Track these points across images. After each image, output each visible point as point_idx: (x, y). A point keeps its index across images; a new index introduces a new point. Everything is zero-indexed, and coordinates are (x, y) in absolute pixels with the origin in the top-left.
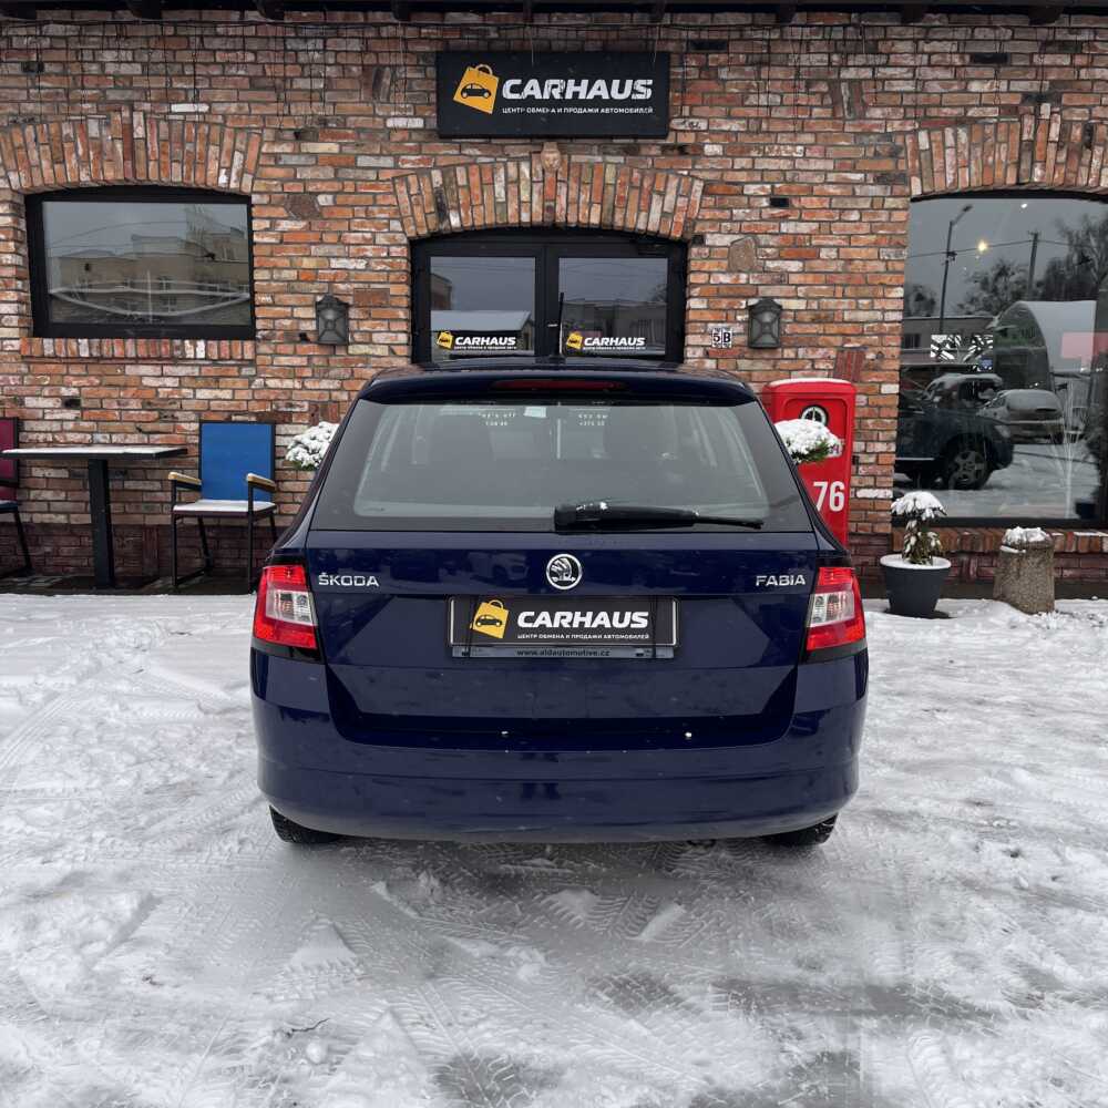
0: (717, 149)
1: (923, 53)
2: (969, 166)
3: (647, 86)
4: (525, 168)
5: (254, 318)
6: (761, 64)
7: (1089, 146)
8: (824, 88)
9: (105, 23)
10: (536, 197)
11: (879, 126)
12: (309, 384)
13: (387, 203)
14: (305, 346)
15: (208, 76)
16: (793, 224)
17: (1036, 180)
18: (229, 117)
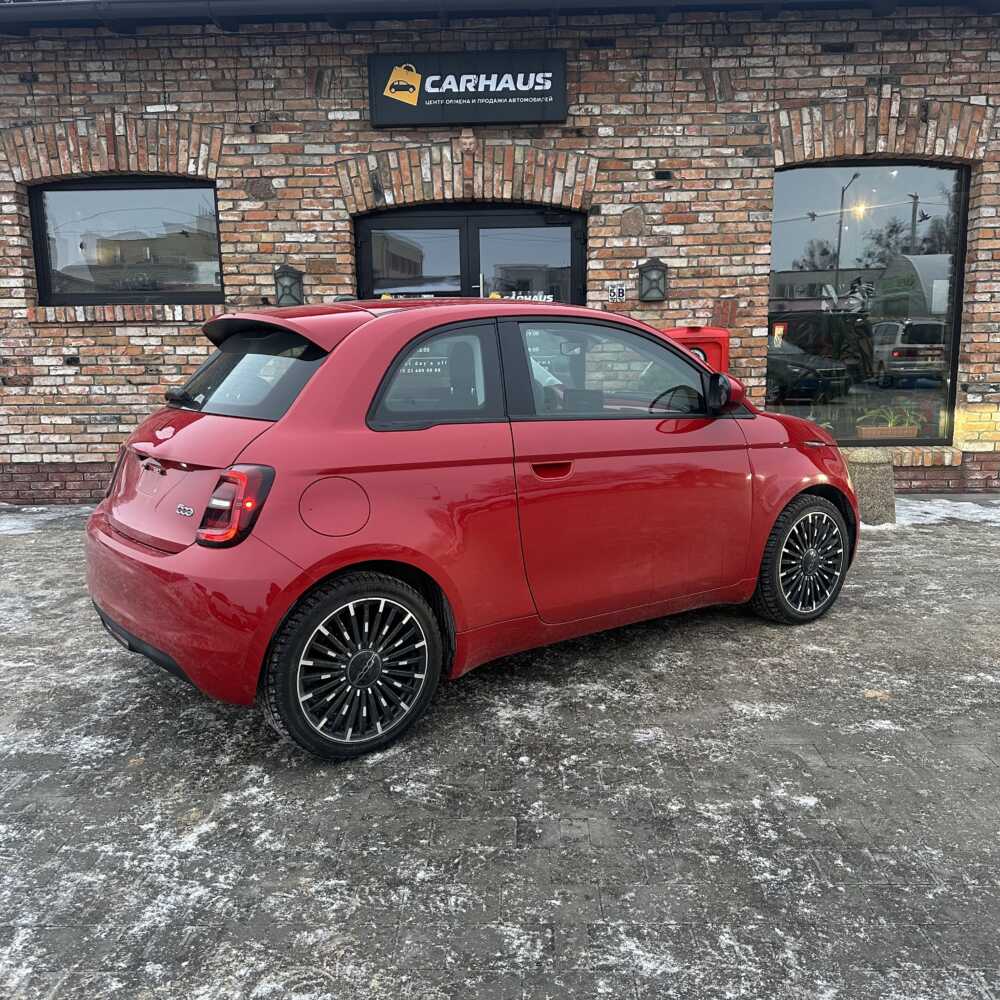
0: (609, 131)
1: (783, 44)
2: (823, 140)
3: (547, 78)
4: (446, 152)
5: (223, 286)
6: (646, 57)
7: (925, 120)
8: (698, 76)
9: (87, 39)
11: (747, 108)
13: (331, 184)
15: (175, 81)
16: (675, 193)
17: (880, 150)
18: (196, 115)
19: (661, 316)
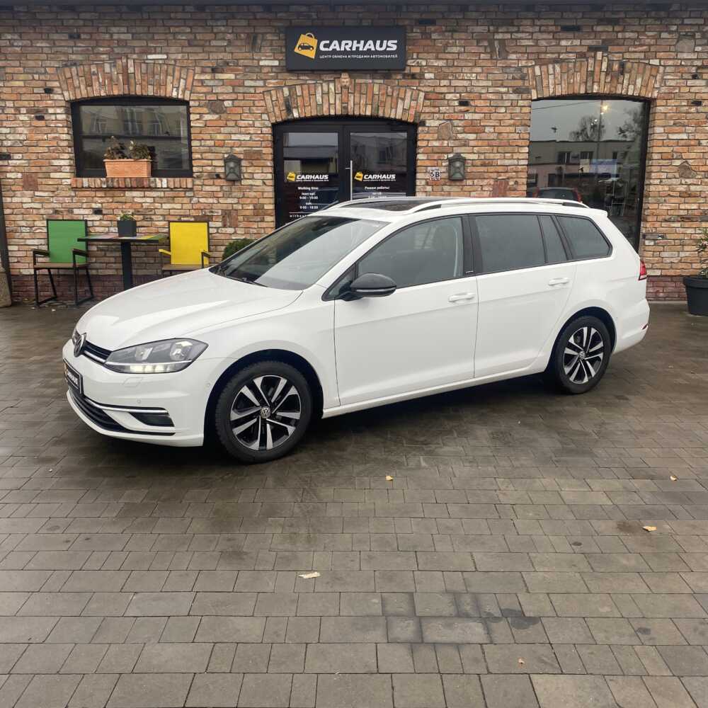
0: (432, 76)
1: (537, 25)
2: (561, 84)
4: (332, 86)
5: (192, 166)
6: (454, 31)
7: (622, 72)
8: (486, 44)
9: (112, 13)
10: (338, 102)
11: (515, 63)
12: (221, 201)
13: (261, 105)
14: (219, 180)
15: (167, 40)
16: (471, 114)
17: (595, 91)
18: (178, 62)
19: (462, 189)
